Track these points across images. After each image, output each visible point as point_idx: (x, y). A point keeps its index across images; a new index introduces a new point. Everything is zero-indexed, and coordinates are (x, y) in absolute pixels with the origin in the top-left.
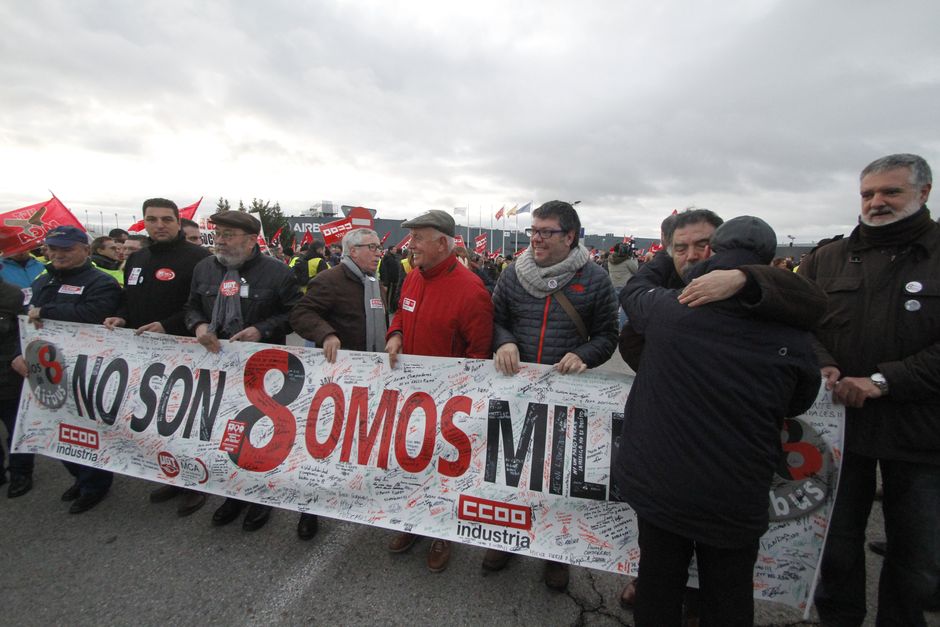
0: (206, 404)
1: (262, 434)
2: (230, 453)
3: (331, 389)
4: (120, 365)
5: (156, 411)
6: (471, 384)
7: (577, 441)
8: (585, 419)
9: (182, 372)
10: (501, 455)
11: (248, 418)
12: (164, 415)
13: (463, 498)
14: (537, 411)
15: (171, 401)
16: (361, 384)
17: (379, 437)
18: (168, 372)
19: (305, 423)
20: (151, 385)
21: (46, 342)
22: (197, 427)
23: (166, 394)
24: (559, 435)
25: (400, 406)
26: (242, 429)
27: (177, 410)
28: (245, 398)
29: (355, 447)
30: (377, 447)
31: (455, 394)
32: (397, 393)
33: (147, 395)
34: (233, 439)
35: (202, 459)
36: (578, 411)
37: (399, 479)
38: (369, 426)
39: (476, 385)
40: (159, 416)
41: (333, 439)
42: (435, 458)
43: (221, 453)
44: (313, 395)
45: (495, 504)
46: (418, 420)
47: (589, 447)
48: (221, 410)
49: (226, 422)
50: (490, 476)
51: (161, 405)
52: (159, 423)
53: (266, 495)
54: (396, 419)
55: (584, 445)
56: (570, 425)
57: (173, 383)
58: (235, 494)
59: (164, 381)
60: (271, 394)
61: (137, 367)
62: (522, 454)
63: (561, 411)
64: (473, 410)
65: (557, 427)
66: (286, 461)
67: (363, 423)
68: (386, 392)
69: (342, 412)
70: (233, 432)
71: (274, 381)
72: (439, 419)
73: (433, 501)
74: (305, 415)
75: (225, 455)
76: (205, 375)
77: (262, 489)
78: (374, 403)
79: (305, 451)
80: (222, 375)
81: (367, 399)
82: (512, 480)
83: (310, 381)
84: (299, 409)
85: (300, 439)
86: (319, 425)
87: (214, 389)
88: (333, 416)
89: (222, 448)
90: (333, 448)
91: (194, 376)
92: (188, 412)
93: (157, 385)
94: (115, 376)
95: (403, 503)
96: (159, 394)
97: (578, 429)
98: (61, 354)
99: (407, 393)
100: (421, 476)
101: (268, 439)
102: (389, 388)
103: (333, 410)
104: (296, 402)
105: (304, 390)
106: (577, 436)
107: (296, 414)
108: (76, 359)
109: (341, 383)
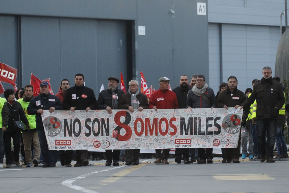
0: (105, 127)
1: (123, 132)
2: (116, 138)
3: (139, 119)
4: (77, 120)
5: (92, 131)
6: (176, 114)
7: (199, 124)
8: (201, 119)
9: (96, 120)
10: (184, 129)
11: (118, 129)
12: (94, 132)
13: (176, 140)
14: (191, 119)
15: (95, 128)
16: (147, 117)
17: (154, 129)
18: (92, 120)
19: (134, 128)
20: (88, 124)
21: (53, 117)
22: (105, 133)
23: (93, 126)
24: (196, 123)
25: (158, 121)
26: (117, 132)
27: (98, 130)
28: (116, 124)
29: (149, 132)
30: (154, 131)
31: (172, 117)
32: (157, 118)
33: (88, 127)
34: (115, 134)
35: (108, 141)
36: (199, 118)
37: (160, 138)
38: (151, 127)
39: (177, 115)
40: (93, 132)
41: (142, 131)
42: (169, 132)
43: (113, 138)
44: (134, 121)
45: (183, 139)
46: (164, 124)
47: (202, 125)
48: (110, 128)
49: (112, 131)
50: (182, 134)
51: (92, 129)
52: (93, 134)
53: (126, 147)
54: (158, 124)
55: (201, 125)
56: (198, 121)
57: (94, 123)
58: (117, 148)
59: (92, 123)
60: (122, 122)
61: (83, 120)
62: (188, 128)
63: (196, 118)
64: (177, 120)
65: (195, 122)
66: (131, 138)
67: (150, 126)
68: (154, 118)
69: (143, 125)
70: (115, 133)
71: (123, 119)
72: (169, 123)
73: (169, 142)
74: (133, 126)
75: (114, 139)
76: (103, 120)
77: (126, 145)
78: (151, 122)
79: (135, 135)
80: (108, 119)
81: (149, 121)
82: (187, 134)
83: (133, 118)
84: (131, 125)
85: (133, 132)
86: (138, 128)
87: (106, 123)
88: (141, 126)
89: (113, 137)
90: (143, 133)
91: (100, 120)
92: (101, 130)
93: (90, 124)
94: (77, 123)
95: (162, 143)
96: (91, 126)
97: (199, 122)
98: (59, 120)
99: (160, 118)
100: (166, 136)
101: (125, 133)
102: (155, 117)
103: (141, 124)
104: (130, 124)
105: (131, 120)
106: (199, 123)
107: (131, 126)
108: (64, 120)
109: (141, 117)
